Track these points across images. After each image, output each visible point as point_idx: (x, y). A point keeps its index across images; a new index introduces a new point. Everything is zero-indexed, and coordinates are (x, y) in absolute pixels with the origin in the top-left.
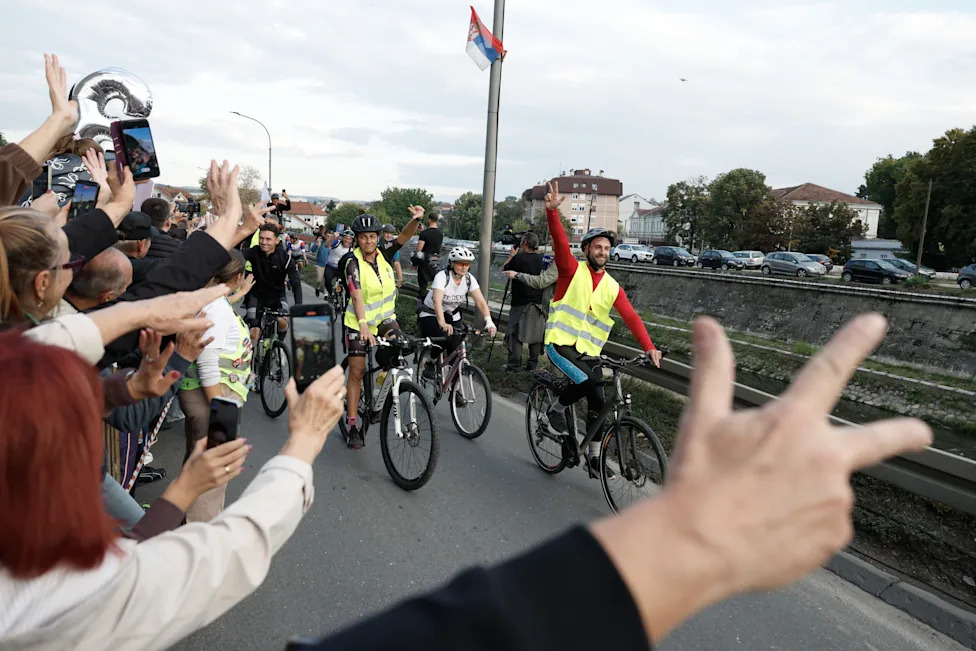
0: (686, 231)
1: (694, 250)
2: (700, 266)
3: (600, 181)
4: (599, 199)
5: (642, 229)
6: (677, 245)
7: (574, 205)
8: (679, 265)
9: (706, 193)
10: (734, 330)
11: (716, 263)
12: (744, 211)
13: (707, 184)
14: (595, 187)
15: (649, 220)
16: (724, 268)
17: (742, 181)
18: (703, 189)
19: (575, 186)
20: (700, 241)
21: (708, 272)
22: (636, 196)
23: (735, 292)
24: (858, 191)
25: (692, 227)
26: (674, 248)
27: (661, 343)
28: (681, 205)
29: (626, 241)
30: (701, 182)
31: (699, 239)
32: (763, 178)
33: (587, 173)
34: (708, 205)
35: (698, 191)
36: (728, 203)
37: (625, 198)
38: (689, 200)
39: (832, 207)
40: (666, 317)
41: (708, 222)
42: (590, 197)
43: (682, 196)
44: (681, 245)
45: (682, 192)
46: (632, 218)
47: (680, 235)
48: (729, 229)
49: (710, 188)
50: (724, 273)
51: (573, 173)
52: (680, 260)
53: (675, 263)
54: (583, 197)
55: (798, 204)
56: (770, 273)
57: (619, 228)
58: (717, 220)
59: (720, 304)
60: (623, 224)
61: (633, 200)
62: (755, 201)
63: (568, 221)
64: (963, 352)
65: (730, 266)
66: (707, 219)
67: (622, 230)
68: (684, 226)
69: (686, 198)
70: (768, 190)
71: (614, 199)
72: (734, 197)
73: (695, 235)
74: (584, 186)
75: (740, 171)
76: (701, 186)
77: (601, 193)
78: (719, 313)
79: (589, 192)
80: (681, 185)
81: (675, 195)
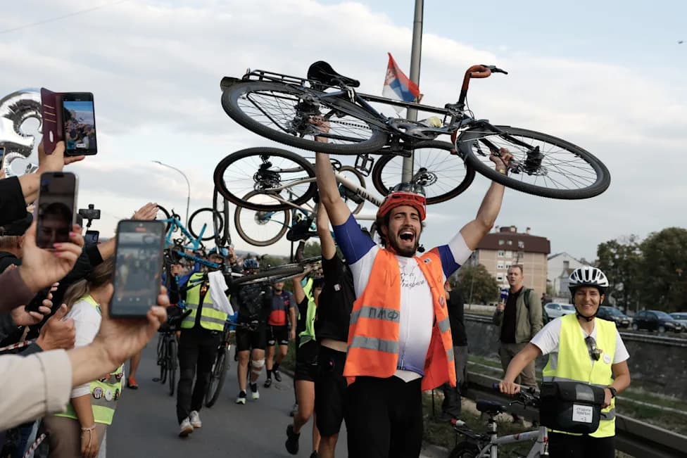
0: (620, 292)
1: (628, 312)
2: (635, 327)
3: (527, 238)
4: (526, 256)
6: (611, 305)
7: (500, 263)
9: (638, 252)
10: (676, 399)
11: (653, 325)
12: (680, 271)
14: (521, 244)
16: (662, 330)
17: (675, 240)
18: (634, 249)
19: (501, 243)
20: (635, 303)
21: (644, 335)
22: (565, 254)
23: (675, 357)
25: (625, 287)
26: (607, 308)
28: (612, 264)
29: (555, 301)
30: (632, 240)
31: (633, 301)
33: (513, 230)
34: (642, 265)
35: (630, 250)
36: (662, 263)
37: (554, 257)
38: (621, 259)
41: (641, 282)
42: (515, 255)
43: (613, 255)
44: (615, 306)
45: (613, 251)
46: (561, 277)
47: (613, 296)
48: (665, 289)
49: (642, 247)
50: (661, 336)
51: (498, 231)
54: (509, 254)
57: (548, 289)
58: (651, 281)
59: (660, 370)
60: (552, 283)
61: (560, 259)
63: (494, 279)
65: (667, 329)
66: (640, 279)
67: (552, 290)
68: (617, 286)
69: (617, 257)
71: (541, 257)
72: (666, 255)
73: (629, 297)
74: (510, 243)
75: (673, 230)
76: (633, 245)
77: (529, 250)
78: (659, 380)
79: (515, 249)
80: (612, 244)
81: (606, 253)
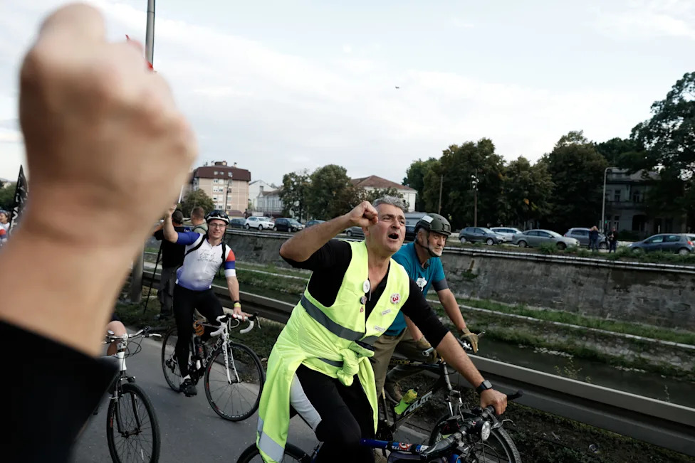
0: (297, 207)
1: (302, 221)
3: (233, 170)
4: (234, 183)
5: (266, 205)
6: (290, 217)
7: (215, 188)
8: (292, 231)
9: (309, 180)
12: (334, 193)
13: (310, 175)
14: (230, 174)
15: (271, 199)
17: (332, 173)
18: (306, 178)
19: (216, 173)
20: (306, 214)
22: (261, 181)
24: (403, 181)
25: (300, 204)
26: (289, 219)
27: (281, 288)
28: (292, 189)
29: (255, 214)
30: (305, 172)
31: (305, 212)
32: (345, 171)
33: (224, 164)
34: (311, 189)
35: (304, 179)
36: (324, 188)
37: (253, 183)
38: (298, 185)
39: (388, 191)
40: (284, 269)
41: (311, 201)
42: (227, 182)
43: (293, 183)
44: (294, 217)
45: (293, 179)
46: (258, 197)
47: (292, 210)
48: (325, 205)
49: (311, 177)
51: (214, 164)
52: (292, 228)
53: (290, 230)
54: (221, 181)
55: (368, 189)
56: (352, 236)
57: (249, 205)
58: (317, 200)
60: (252, 202)
61: (259, 184)
62: (341, 186)
63: (211, 200)
64: (464, 282)
66: (310, 199)
67: (251, 206)
68: (295, 203)
69: (295, 183)
70: (349, 179)
71: (244, 184)
72: (327, 184)
73: (302, 210)
74: (222, 173)
75: (331, 166)
76: (306, 175)
77: (235, 179)
79: (226, 178)
80: (292, 175)
81: (288, 181)
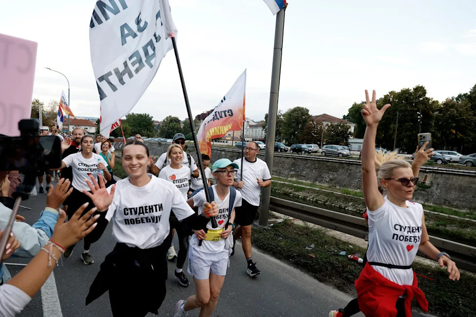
2: (291, 152)
5: (251, 134)
8: (281, 151)
9: (282, 117)
10: (310, 182)
11: (299, 150)
12: (300, 125)
13: (283, 114)
15: (254, 130)
16: (303, 153)
17: (299, 112)
18: (280, 116)
21: (296, 155)
23: (309, 164)
31: (279, 138)
34: (285, 123)
35: (278, 116)
36: (293, 122)
39: (340, 124)
41: (285, 131)
48: (294, 133)
50: (304, 155)
52: (281, 149)
53: (279, 151)
55: (325, 123)
56: (325, 155)
58: (289, 130)
59: (303, 170)
62: (305, 121)
64: (419, 191)
65: (306, 152)
66: (284, 129)
70: (311, 116)
72: (296, 119)
75: (298, 108)
76: (280, 114)
